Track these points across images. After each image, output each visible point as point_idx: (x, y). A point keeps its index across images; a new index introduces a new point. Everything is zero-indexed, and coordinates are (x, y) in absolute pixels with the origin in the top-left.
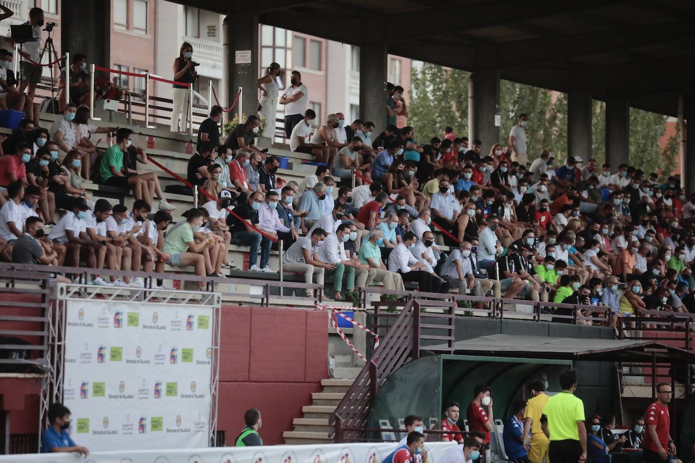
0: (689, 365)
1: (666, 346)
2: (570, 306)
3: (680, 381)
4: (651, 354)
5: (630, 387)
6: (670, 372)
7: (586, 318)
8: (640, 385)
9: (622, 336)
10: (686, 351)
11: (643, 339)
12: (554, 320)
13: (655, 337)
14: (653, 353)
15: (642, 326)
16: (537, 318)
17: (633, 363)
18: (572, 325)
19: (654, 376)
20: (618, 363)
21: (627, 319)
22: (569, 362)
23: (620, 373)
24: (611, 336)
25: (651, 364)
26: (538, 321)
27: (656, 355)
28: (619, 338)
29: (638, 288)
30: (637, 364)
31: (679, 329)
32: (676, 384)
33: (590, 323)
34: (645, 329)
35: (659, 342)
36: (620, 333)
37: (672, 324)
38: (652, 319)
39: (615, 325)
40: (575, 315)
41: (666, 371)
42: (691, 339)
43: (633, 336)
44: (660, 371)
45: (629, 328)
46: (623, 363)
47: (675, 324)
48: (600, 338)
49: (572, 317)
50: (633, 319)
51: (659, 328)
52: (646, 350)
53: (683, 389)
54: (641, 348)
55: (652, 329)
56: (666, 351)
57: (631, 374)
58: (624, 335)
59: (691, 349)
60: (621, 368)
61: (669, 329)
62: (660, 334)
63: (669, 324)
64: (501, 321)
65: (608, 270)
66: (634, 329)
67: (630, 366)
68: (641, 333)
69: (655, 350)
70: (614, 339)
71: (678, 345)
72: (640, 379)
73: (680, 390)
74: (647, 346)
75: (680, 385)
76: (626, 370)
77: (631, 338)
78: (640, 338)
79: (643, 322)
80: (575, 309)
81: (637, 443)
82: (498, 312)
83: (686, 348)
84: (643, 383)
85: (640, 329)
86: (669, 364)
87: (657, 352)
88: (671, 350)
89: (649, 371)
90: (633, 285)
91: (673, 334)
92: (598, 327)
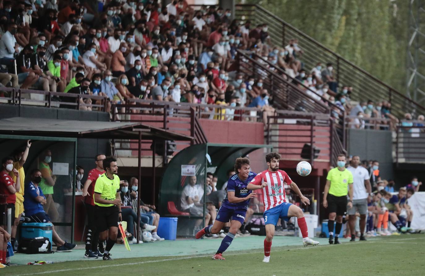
0: (166, 141)
1: (150, 126)
2: (74, 95)
3: (159, 154)
4: (138, 133)
5: (120, 158)
6: (151, 147)
7: (87, 105)
8: (129, 157)
9: (115, 119)
10: (164, 130)
11: (131, 121)
12: (61, 106)
13: (140, 119)
14: (139, 132)
15: (130, 112)
16: (48, 105)
17: (123, 140)
18: (76, 110)
19: (139, 150)
20: (111, 140)
21: (119, 106)
22: (74, 139)
23: (113, 148)
24: (106, 119)
25: (138, 141)
26: (49, 107)
27: (142, 134)
28: (113, 120)
29: (126, 81)
30: (126, 140)
31: (158, 113)
32: (156, 156)
33: (90, 109)
34: (132, 113)
35: (144, 124)
36: (113, 117)
37: (153, 110)
38: (138, 105)
39: (109, 110)
40: (78, 102)
41: (148, 146)
42: (168, 122)
43: (124, 119)
44: (143, 146)
45: (120, 113)
46: (115, 140)
47: (156, 110)
48: (98, 120)
49: (76, 104)
50: (123, 106)
51: (142, 113)
52: (134, 130)
53: (161, 160)
54: (130, 129)
55: (137, 114)
56: (149, 130)
57: (121, 148)
58: (117, 118)
59: (168, 129)
60: (113, 143)
61: (151, 113)
62: (144, 117)
63: (151, 109)
64: (19, 107)
65: (104, 67)
66: (124, 114)
67: (121, 142)
68: (129, 117)
69: (141, 130)
70: (109, 121)
71: (158, 126)
72: (128, 152)
73: (159, 161)
74: (135, 127)
75: (159, 156)
76: (117, 145)
77: (121, 121)
78: (128, 121)
79: (131, 108)
80: (79, 97)
81: (125, 202)
82: (17, 99)
83: (164, 128)
84: (130, 155)
85: (129, 113)
86: (151, 141)
87: (142, 132)
88: (153, 130)
89: (136, 146)
90: (121, 79)
91: (154, 117)
92: (97, 112)
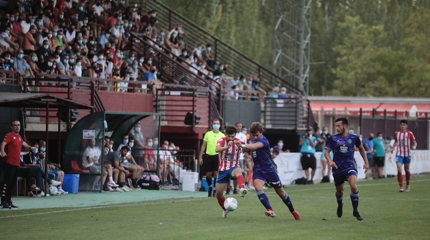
0: (70, 110)
1: (56, 97)
3: (64, 121)
4: (46, 103)
5: (31, 124)
6: (57, 114)
7: (2, 78)
8: (38, 123)
9: (26, 91)
10: (68, 100)
11: (40, 92)
13: (48, 91)
14: (47, 102)
15: (39, 84)
17: (33, 109)
19: (47, 117)
20: (23, 108)
21: (30, 80)
23: (24, 115)
24: (19, 90)
25: (45, 109)
27: (49, 103)
28: (24, 92)
29: (35, 58)
30: (36, 109)
31: (63, 86)
32: (61, 122)
33: (4, 82)
34: (41, 86)
35: (51, 95)
36: (25, 89)
37: (59, 83)
38: (46, 79)
39: (21, 83)
41: (55, 114)
42: (72, 93)
43: (33, 90)
44: (50, 113)
45: (30, 85)
46: (26, 109)
47: (61, 83)
48: (11, 92)
50: (33, 79)
51: (50, 85)
52: (42, 100)
53: (66, 126)
54: (39, 99)
55: (45, 86)
56: (56, 100)
57: (31, 115)
58: (27, 89)
59: (71, 99)
60: (25, 111)
61: (57, 86)
62: (51, 89)
63: (57, 82)
65: (17, 47)
66: (34, 86)
67: (31, 111)
68: (38, 89)
69: (48, 100)
70: (21, 92)
71: (63, 97)
72: (37, 119)
73: (64, 126)
74: (44, 97)
75: (64, 122)
76: (28, 113)
77: (32, 92)
78: (37, 92)
79: (40, 82)
81: (35, 161)
83: (68, 98)
84: (39, 122)
85: (38, 86)
86: (57, 109)
87: (49, 101)
88: (59, 100)
89: (44, 113)
90: (31, 56)
91: (60, 89)
92: (10, 84)
